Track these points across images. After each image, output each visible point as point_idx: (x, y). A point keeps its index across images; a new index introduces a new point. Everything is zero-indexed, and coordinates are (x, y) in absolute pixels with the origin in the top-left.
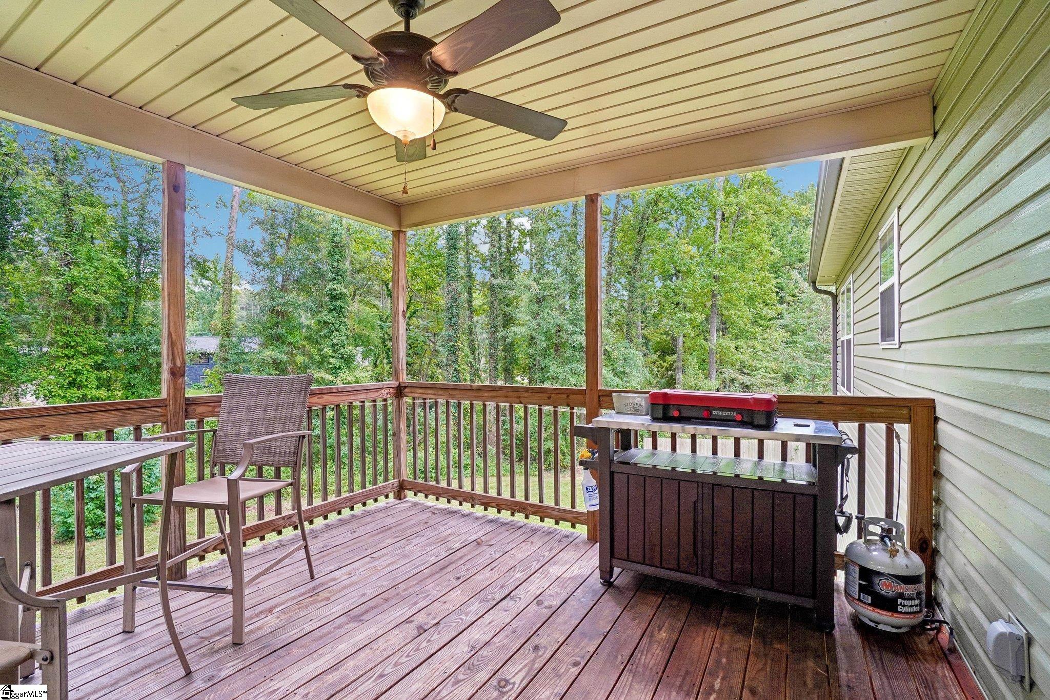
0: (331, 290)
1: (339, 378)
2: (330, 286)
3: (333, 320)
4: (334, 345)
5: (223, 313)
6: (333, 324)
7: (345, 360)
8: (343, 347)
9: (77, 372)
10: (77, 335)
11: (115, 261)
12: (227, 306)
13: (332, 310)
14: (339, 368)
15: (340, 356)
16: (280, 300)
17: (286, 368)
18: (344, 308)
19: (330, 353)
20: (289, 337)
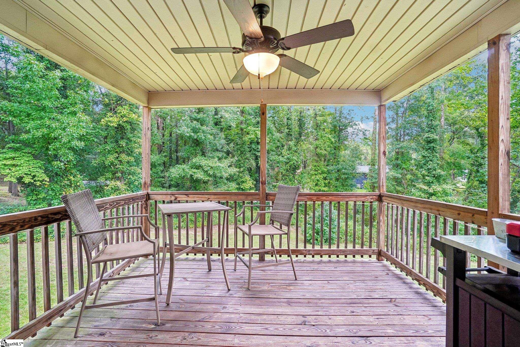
0: (427, 138)
1: (431, 188)
2: (426, 135)
3: (428, 155)
4: (429, 169)
5: (372, 154)
6: (428, 157)
7: (436, 178)
8: (435, 170)
9: (318, 180)
10: (318, 166)
11: (330, 136)
12: (373, 151)
13: (428, 149)
14: (432, 182)
15: (433, 176)
16: (398, 146)
17: (402, 181)
18: (436, 147)
19: (426, 174)
20: (404, 165)
